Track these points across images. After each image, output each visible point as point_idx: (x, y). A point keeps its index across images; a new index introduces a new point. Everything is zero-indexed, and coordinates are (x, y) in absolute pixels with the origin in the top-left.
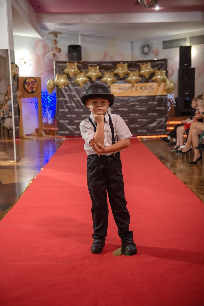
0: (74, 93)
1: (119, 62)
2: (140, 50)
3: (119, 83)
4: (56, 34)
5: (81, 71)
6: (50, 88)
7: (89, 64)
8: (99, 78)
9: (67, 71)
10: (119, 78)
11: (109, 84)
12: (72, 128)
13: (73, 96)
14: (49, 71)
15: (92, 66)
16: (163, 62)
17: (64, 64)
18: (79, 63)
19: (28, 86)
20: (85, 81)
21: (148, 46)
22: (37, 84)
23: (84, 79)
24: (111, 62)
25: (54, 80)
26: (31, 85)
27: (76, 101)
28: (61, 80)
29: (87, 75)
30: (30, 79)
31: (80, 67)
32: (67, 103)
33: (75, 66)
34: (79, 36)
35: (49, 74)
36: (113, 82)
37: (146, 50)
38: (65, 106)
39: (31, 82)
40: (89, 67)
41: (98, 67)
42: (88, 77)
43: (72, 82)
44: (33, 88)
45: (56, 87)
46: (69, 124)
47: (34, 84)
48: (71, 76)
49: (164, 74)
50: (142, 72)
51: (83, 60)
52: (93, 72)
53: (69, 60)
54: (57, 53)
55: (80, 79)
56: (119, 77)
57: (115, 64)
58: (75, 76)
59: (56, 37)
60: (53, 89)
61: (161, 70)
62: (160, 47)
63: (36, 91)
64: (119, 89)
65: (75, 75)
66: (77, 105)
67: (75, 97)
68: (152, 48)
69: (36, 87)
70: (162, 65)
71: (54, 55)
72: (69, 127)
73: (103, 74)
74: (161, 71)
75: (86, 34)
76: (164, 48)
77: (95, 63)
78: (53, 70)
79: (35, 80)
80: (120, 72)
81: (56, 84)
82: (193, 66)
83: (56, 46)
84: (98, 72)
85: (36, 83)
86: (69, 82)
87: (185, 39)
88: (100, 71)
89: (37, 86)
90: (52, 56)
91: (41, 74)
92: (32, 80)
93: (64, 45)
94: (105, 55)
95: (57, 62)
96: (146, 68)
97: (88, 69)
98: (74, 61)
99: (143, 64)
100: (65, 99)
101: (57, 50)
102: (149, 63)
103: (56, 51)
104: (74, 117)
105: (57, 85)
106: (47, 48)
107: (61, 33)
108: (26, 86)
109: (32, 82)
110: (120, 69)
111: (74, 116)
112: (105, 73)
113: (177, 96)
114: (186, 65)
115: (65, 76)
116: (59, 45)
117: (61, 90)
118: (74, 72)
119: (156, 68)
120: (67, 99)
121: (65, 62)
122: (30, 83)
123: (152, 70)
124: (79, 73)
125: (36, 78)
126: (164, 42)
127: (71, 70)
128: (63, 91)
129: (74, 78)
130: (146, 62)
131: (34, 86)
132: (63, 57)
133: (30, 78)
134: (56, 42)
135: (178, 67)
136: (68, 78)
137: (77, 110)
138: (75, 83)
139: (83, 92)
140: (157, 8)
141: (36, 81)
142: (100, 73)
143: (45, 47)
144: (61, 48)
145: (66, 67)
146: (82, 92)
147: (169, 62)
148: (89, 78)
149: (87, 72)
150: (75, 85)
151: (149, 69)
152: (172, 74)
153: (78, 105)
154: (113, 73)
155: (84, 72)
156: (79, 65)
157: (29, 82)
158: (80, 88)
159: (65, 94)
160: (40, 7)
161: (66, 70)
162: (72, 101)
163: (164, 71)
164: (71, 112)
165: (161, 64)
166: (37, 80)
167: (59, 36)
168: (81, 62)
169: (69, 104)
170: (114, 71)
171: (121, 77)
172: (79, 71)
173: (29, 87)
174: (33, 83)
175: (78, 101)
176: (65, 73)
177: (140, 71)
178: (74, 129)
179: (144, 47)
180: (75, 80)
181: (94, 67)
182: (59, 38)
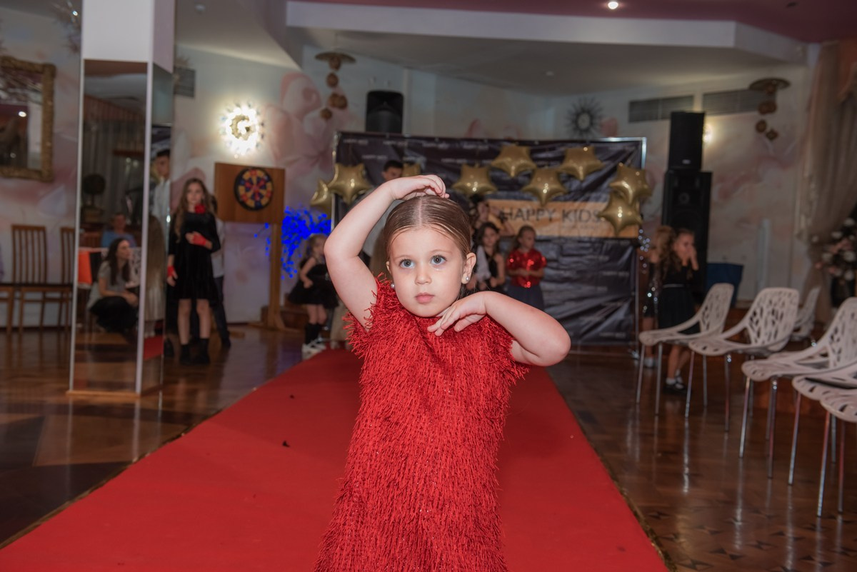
2: (569, 122)
4: (336, 59)
7: (427, 143)
14: (312, 157)
19: (248, 189)
21: (591, 114)
22: (273, 186)
24: (486, 142)
26: (255, 188)
28: (349, 181)
30: (253, 172)
34: (406, 73)
35: (313, 165)
37: (584, 122)
39: (255, 180)
44: (261, 196)
47: (264, 187)
54: (335, 111)
62: (622, 115)
63: (267, 205)
68: (600, 118)
69: (269, 195)
71: (327, 115)
76: (633, 119)
77: (442, 140)
78: (324, 154)
79: (267, 174)
81: (334, 191)
82: (706, 167)
83: (334, 90)
85: (269, 185)
87: (690, 98)
89: (272, 193)
90: (320, 116)
91: (291, 163)
92: (260, 174)
93: (356, 88)
94: (473, 125)
95: (344, 135)
101: (337, 102)
103: (333, 105)
106: (314, 97)
107: (351, 60)
108: (241, 189)
109: (259, 179)
114: (686, 162)
116: (345, 87)
122: (252, 184)
125: (272, 170)
126: (633, 104)
131: (263, 192)
133: (254, 169)
135: (664, 168)
140: (613, 4)
141: (270, 179)
143: (308, 93)
144: (350, 100)
154: (485, 169)
157: (250, 181)
166: (275, 177)
167: (346, 67)
173: (250, 194)
174: (262, 183)
179: (578, 115)
182: (345, 71)
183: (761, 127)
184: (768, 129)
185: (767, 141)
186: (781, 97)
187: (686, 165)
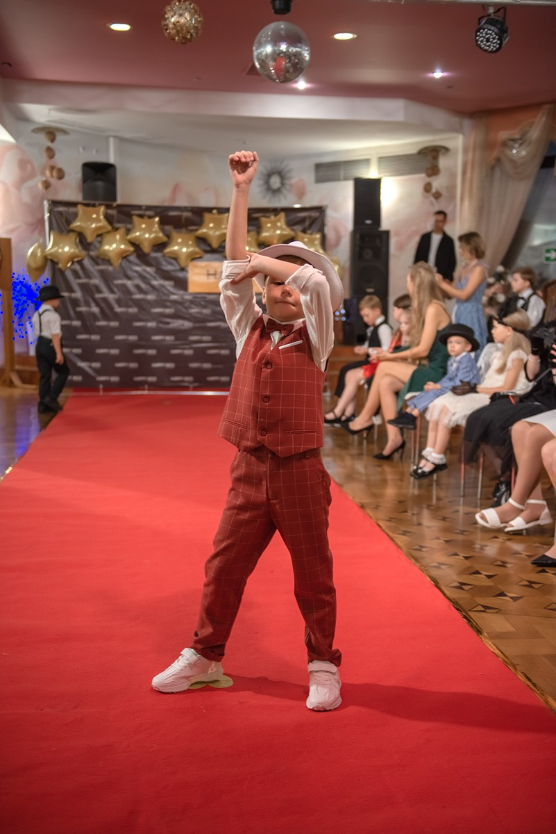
0: (96, 281)
1: (209, 210)
2: (261, 182)
3: (209, 260)
4: (51, 132)
5: (113, 228)
6: (33, 265)
7: (135, 210)
8: (160, 246)
9: (77, 226)
10: (208, 248)
11: (183, 262)
12: (90, 367)
13: (94, 290)
14: (32, 225)
15: (141, 216)
16: (315, 214)
17: (72, 210)
18: (108, 207)
20: (124, 251)
21: (281, 174)
22: (2, 255)
23: (123, 247)
24: (189, 209)
25: (44, 246)
27: (100, 301)
28: (63, 248)
29: (129, 237)
31: (112, 216)
32: (79, 306)
33: (98, 215)
34: (111, 141)
35: (33, 231)
36: (193, 258)
37: (275, 182)
38: (72, 312)
40: (136, 219)
41: (157, 219)
42: (132, 243)
43: (92, 253)
45: (49, 264)
46: (83, 357)
48: (90, 239)
49: (317, 242)
50: (265, 234)
51: (119, 201)
52: (145, 231)
53: (85, 198)
54: (53, 181)
55: (111, 245)
56: (210, 245)
57: (199, 214)
58: (99, 239)
59: (53, 140)
60: (41, 269)
61: (309, 232)
62: (308, 177)
64: (208, 275)
65: (100, 236)
66: (102, 311)
67: (99, 291)
68: (290, 178)
70: (313, 221)
71: (47, 185)
72: (83, 365)
73: (168, 236)
74: (311, 234)
75: (127, 135)
76: (319, 180)
77: (149, 208)
78: (42, 221)
80: (211, 233)
81: (49, 257)
82: (385, 224)
83: (52, 162)
84: (155, 232)
86: (84, 253)
87: (367, 162)
88: (162, 230)
89: (1, 261)
90: (40, 186)
91: (13, 231)
93: (72, 161)
94: (176, 189)
95: (54, 203)
96: (275, 227)
97: (131, 222)
98: (97, 203)
99: (268, 217)
100: (73, 295)
101: (55, 173)
102: (282, 215)
103: (52, 176)
104: (94, 341)
105: (52, 261)
106: (29, 167)
107: (64, 132)
110: (211, 225)
111: (95, 337)
112: (174, 234)
113: (347, 296)
114: (368, 222)
115: (73, 236)
116: (59, 161)
117: (62, 272)
118: (97, 228)
119: (298, 228)
120: (78, 294)
121: (74, 204)
123: (288, 232)
124: (109, 232)
126: (318, 167)
127: (89, 223)
128: (69, 274)
129: (98, 245)
130: (275, 211)
132: (70, 189)
134: (50, 153)
135: (349, 225)
136: (81, 242)
137: (102, 323)
138: (98, 257)
139: (120, 279)
140: (302, 84)
142: (161, 235)
143: (23, 164)
144: (66, 169)
145: (75, 215)
146: (117, 278)
147: (330, 213)
148: (136, 245)
149: (128, 231)
150: (100, 261)
151: (280, 228)
152: (337, 243)
153: (107, 311)
154: (192, 236)
155: (122, 231)
156: (110, 212)
158: (110, 268)
159: (74, 283)
160: (10, 65)
161: (76, 224)
162: (91, 300)
163: (318, 236)
164: (87, 329)
165: (310, 217)
166: (2, 246)
167: (59, 137)
168: (115, 205)
169: (83, 309)
170: (197, 230)
171: (215, 245)
172: (109, 228)
175: (105, 300)
176: (73, 231)
177: (259, 233)
178: (95, 370)
179: (269, 175)
180: (98, 249)
181: (146, 219)
182: (60, 143)
183: (427, 188)
184: (434, 190)
185: (432, 199)
186: (443, 162)
187: (368, 225)
